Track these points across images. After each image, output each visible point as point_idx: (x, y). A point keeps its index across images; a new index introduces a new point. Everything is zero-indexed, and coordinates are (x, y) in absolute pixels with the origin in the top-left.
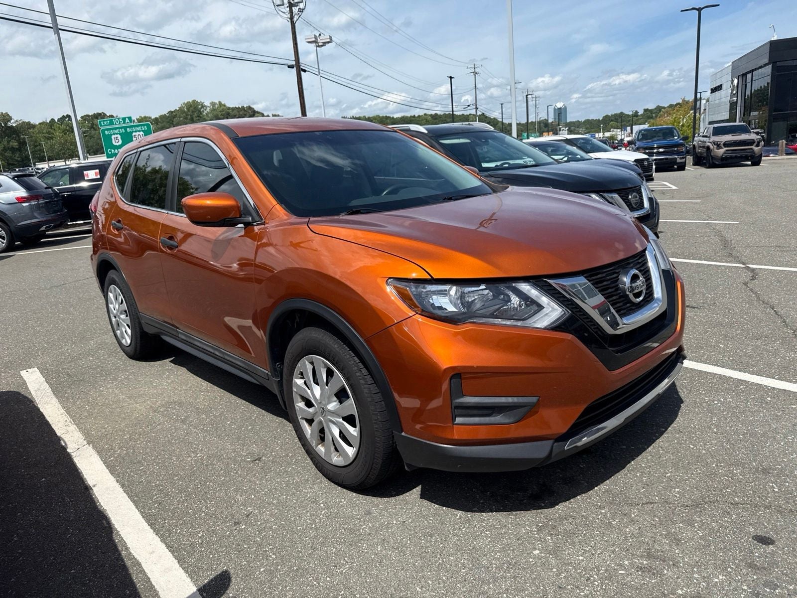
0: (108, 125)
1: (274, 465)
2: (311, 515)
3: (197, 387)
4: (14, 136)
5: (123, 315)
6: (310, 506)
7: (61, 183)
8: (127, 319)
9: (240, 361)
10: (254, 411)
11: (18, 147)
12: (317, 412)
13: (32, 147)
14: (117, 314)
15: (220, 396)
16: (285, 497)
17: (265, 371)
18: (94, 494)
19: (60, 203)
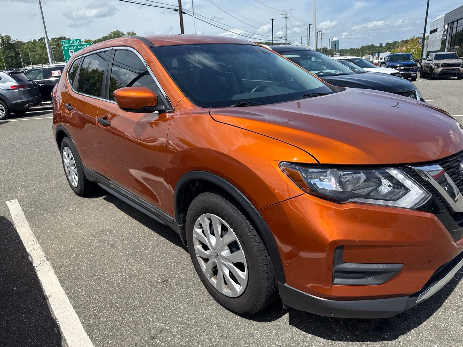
0: (67, 44)
1: (178, 287)
2: (208, 334)
3: (122, 219)
4: (13, 49)
5: (73, 167)
6: (206, 325)
7: (38, 78)
8: (75, 170)
9: (153, 208)
10: (161, 240)
11: (15, 56)
12: (212, 255)
13: (23, 56)
14: (69, 166)
15: (137, 227)
16: (187, 316)
17: (171, 218)
18: (49, 304)
19: (37, 90)
